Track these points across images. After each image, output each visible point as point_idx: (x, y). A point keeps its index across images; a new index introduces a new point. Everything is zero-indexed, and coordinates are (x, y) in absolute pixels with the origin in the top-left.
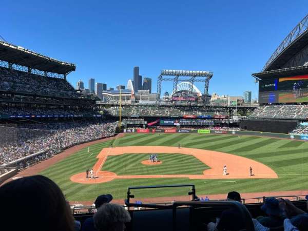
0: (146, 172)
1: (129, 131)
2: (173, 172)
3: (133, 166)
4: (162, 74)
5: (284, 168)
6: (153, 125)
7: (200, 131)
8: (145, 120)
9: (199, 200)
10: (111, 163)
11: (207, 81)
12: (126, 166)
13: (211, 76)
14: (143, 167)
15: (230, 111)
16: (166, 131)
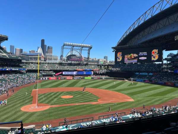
0: (67, 103)
1: (44, 79)
2: (82, 101)
3: (58, 100)
4: (64, 45)
5: (135, 96)
6: (59, 75)
7: (86, 78)
8: (54, 72)
10: (42, 98)
11: (89, 50)
12: (53, 100)
13: (91, 48)
14: (63, 99)
15: (101, 67)
16: (67, 78)
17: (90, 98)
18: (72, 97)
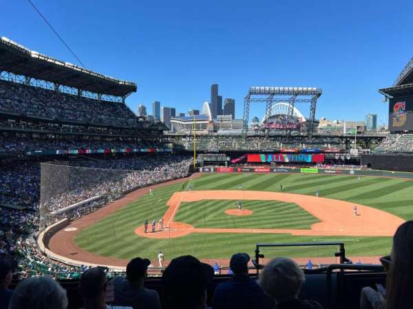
0: (232, 225)
1: (207, 170)
2: (269, 226)
3: (215, 217)
4: (251, 93)
6: (238, 162)
7: (304, 170)
8: (227, 156)
9: (351, 263)
11: (314, 101)
12: (205, 216)
13: (320, 95)
14: (228, 218)
15: (347, 142)
16: (257, 170)
17: (295, 219)
18: (251, 212)
